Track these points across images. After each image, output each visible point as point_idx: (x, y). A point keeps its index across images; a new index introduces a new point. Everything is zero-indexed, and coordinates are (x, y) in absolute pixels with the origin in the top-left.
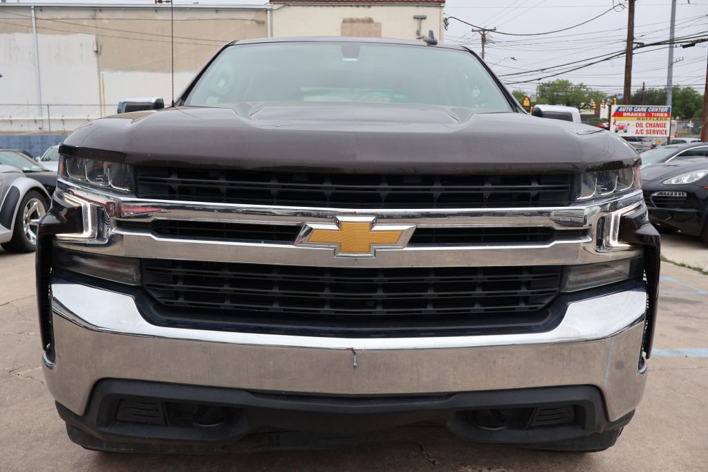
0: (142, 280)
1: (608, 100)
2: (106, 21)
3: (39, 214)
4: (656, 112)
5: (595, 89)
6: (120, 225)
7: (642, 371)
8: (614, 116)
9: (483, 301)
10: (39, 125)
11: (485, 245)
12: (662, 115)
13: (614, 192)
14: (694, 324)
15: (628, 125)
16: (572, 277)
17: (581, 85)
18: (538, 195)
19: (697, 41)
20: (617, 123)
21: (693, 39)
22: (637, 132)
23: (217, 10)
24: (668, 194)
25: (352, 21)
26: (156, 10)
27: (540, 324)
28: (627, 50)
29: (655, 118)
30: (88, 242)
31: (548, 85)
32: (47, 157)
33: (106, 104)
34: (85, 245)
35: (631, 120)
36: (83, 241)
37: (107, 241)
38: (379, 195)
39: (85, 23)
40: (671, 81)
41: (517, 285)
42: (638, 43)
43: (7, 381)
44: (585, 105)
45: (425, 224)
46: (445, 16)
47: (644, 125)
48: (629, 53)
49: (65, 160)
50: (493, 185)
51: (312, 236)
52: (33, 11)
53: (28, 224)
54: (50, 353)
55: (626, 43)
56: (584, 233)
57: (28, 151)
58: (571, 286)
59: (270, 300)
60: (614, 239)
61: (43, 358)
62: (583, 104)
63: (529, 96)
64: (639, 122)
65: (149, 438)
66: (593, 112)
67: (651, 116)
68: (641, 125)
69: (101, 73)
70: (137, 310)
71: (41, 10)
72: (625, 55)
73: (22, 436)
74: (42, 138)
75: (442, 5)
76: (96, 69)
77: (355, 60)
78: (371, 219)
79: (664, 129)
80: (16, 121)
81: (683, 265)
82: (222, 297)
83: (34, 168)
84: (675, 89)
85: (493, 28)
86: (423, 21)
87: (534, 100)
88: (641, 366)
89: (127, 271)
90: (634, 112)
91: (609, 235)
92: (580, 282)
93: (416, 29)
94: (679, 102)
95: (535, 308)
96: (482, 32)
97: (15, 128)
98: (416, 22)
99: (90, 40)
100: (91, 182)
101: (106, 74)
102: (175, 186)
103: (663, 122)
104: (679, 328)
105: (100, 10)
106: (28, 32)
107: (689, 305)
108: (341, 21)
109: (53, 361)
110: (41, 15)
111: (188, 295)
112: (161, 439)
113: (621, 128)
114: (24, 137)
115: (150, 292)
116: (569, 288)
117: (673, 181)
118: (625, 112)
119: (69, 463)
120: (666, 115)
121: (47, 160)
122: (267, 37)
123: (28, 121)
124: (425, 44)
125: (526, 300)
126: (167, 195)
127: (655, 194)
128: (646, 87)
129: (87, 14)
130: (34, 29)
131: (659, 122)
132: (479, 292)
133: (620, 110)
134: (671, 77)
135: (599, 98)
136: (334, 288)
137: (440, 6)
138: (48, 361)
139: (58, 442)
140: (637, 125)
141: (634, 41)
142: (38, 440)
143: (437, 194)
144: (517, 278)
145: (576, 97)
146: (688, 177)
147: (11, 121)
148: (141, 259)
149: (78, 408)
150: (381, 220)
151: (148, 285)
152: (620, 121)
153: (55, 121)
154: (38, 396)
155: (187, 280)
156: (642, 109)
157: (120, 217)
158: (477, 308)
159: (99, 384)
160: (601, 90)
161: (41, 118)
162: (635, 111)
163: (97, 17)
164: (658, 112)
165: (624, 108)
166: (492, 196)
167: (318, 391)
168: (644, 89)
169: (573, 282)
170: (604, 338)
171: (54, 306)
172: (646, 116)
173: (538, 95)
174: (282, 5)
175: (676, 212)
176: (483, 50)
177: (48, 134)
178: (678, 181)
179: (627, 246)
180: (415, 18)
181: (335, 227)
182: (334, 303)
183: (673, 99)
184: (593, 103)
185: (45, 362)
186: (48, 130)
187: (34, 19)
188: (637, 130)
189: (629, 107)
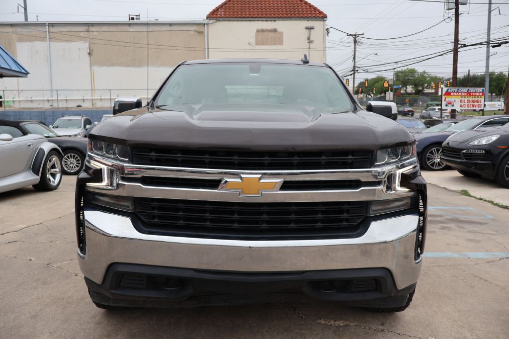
0: (135, 209)
1: (445, 82)
2: (96, 33)
3: (56, 166)
4: (474, 92)
5: (433, 75)
6: (123, 179)
7: (417, 261)
8: (445, 95)
9: (322, 221)
10: (50, 103)
11: (322, 190)
12: (478, 94)
13: (399, 159)
14: (479, 238)
15: (455, 101)
16: (374, 208)
17: (424, 72)
18: (353, 162)
19: (503, 43)
20: (447, 100)
21: (499, 42)
22: (461, 106)
23: (171, 24)
24: (473, 151)
25: (263, 31)
26: (130, 25)
27: (355, 233)
28: (454, 49)
29: (474, 97)
30: (105, 188)
31: (401, 72)
32: (56, 125)
33: (96, 88)
34: (104, 189)
35: (456, 98)
36: (102, 187)
37: (116, 188)
38: (263, 163)
39: (82, 34)
40: (488, 69)
41: (342, 212)
42: (462, 44)
43: (47, 270)
44: (427, 86)
45: (289, 179)
46: (327, 27)
47: (466, 101)
48: (455, 51)
49: (91, 142)
50: (326, 157)
51: (228, 185)
52: (47, 27)
53: (49, 172)
54: (83, 249)
55: (453, 44)
56: (378, 183)
57: (43, 121)
58: (373, 213)
59: (205, 220)
60: (398, 186)
61: (78, 253)
62: (426, 85)
63: (388, 79)
64: (462, 99)
65: (138, 297)
66: (433, 91)
67: (470, 95)
68: (463, 101)
69: (92, 68)
70: (132, 225)
71: (53, 26)
72: (453, 52)
73: (60, 301)
74: (53, 112)
75: (325, 19)
76: (89, 65)
77: (257, 75)
78: (259, 176)
79: (480, 104)
80: (35, 100)
81: (481, 199)
82: (178, 219)
83: (51, 134)
84: (492, 74)
85: (362, 33)
86: (312, 30)
87: (391, 83)
88: (416, 258)
89: (126, 204)
90: (459, 93)
91: (395, 183)
92: (378, 210)
93: (307, 36)
94: (494, 84)
95: (352, 225)
96: (354, 36)
97: (34, 105)
98: (307, 31)
99: (85, 46)
100: (107, 155)
101: (96, 69)
102: (153, 158)
103: (479, 99)
104: (469, 240)
105: (92, 26)
106: (44, 41)
107: (479, 225)
108: (255, 31)
109: (85, 254)
110: (53, 29)
111: (160, 217)
112: (144, 297)
113: (450, 103)
114: (41, 112)
115: (139, 215)
116: (372, 213)
117: (476, 143)
118: (452, 92)
119: (88, 316)
120: (481, 94)
121: (57, 127)
122: (205, 58)
123: (43, 101)
124: (302, 63)
125: (347, 220)
126: (149, 163)
127: (464, 151)
128: (470, 74)
129: (83, 28)
130: (48, 39)
131: (476, 99)
132: (320, 216)
133: (449, 91)
134: (489, 66)
135: (437, 81)
136: (240, 213)
137: (324, 20)
138: (81, 254)
139: (81, 304)
140: (462, 101)
141: (459, 43)
142: (69, 303)
143: (295, 162)
144: (341, 208)
145: (421, 81)
146: (486, 139)
147: (32, 101)
148: (134, 197)
149: (98, 279)
150: (265, 176)
151: (139, 212)
152: (449, 99)
153: (61, 100)
154: (67, 279)
155: (159, 209)
156: (464, 90)
157: (123, 175)
158: (319, 225)
159: (111, 266)
160: (438, 76)
161: (52, 99)
162: (459, 91)
163: (90, 30)
164: (475, 92)
165: (451, 89)
166: (326, 163)
167: (231, 269)
168: (469, 74)
169: (374, 210)
170: (392, 241)
171: (86, 224)
172: (467, 95)
173: (395, 79)
174: (215, 21)
175: (478, 163)
176: (355, 49)
177: (57, 110)
178: (479, 142)
179: (407, 190)
180: (307, 28)
181: (240, 180)
182: (240, 222)
183: (490, 82)
184: (433, 84)
185: (79, 254)
186: (57, 106)
187: (48, 33)
188: (461, 105)
189: (455, 89)
